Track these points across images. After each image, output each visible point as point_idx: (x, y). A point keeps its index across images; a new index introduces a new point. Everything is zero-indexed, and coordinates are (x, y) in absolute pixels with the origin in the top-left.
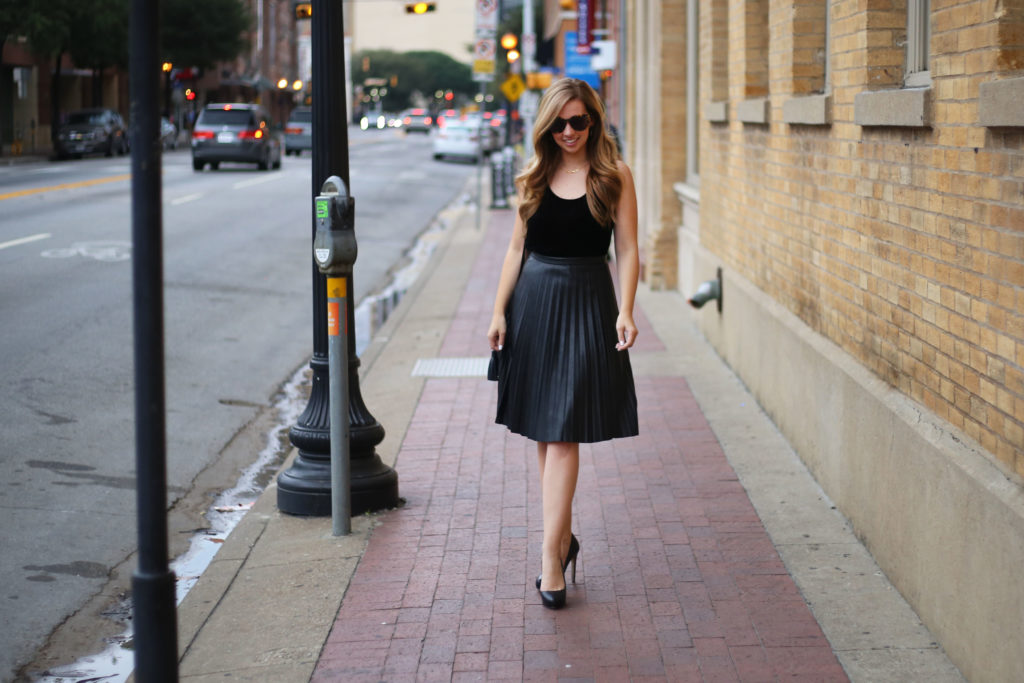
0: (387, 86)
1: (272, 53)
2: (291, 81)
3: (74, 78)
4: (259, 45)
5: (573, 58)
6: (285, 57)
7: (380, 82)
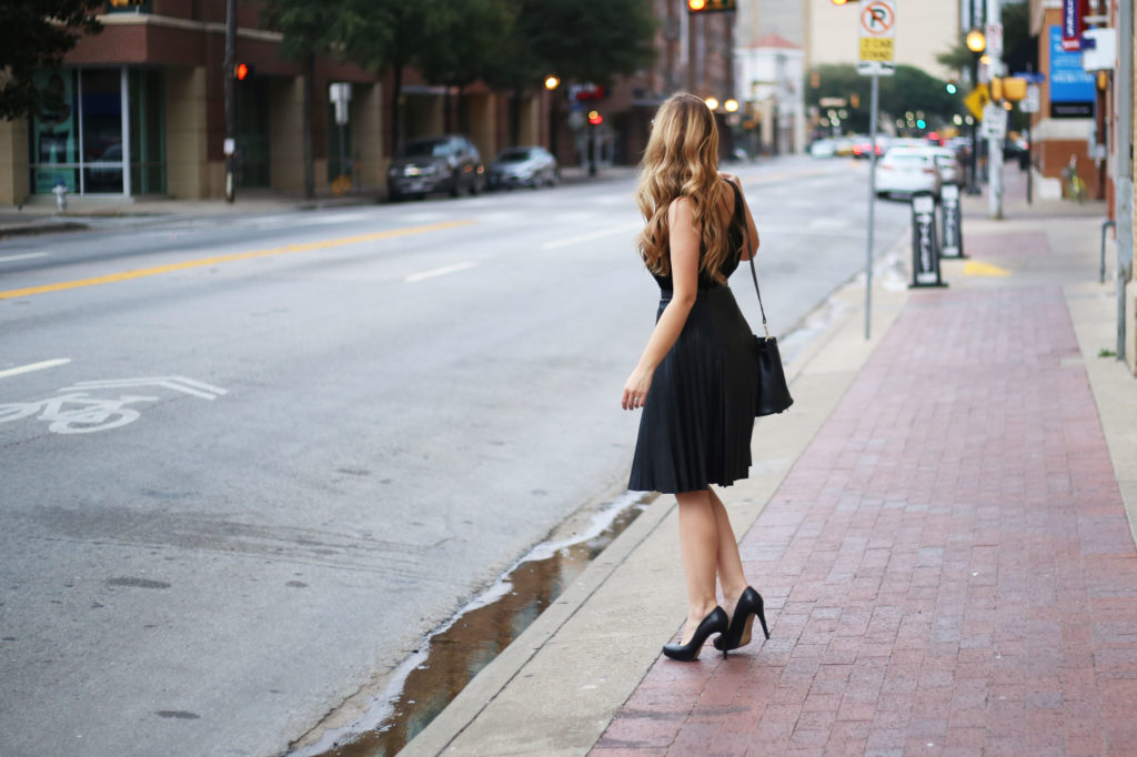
0: (848, 107)
1: (700, 67)
2: (722, 102)
3: (434, 97)
4: (683, 58)
5: (1058, 62)
6: (717, 72)
7: (838, 102)
